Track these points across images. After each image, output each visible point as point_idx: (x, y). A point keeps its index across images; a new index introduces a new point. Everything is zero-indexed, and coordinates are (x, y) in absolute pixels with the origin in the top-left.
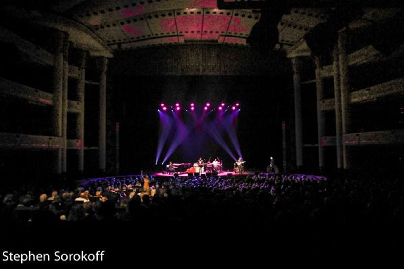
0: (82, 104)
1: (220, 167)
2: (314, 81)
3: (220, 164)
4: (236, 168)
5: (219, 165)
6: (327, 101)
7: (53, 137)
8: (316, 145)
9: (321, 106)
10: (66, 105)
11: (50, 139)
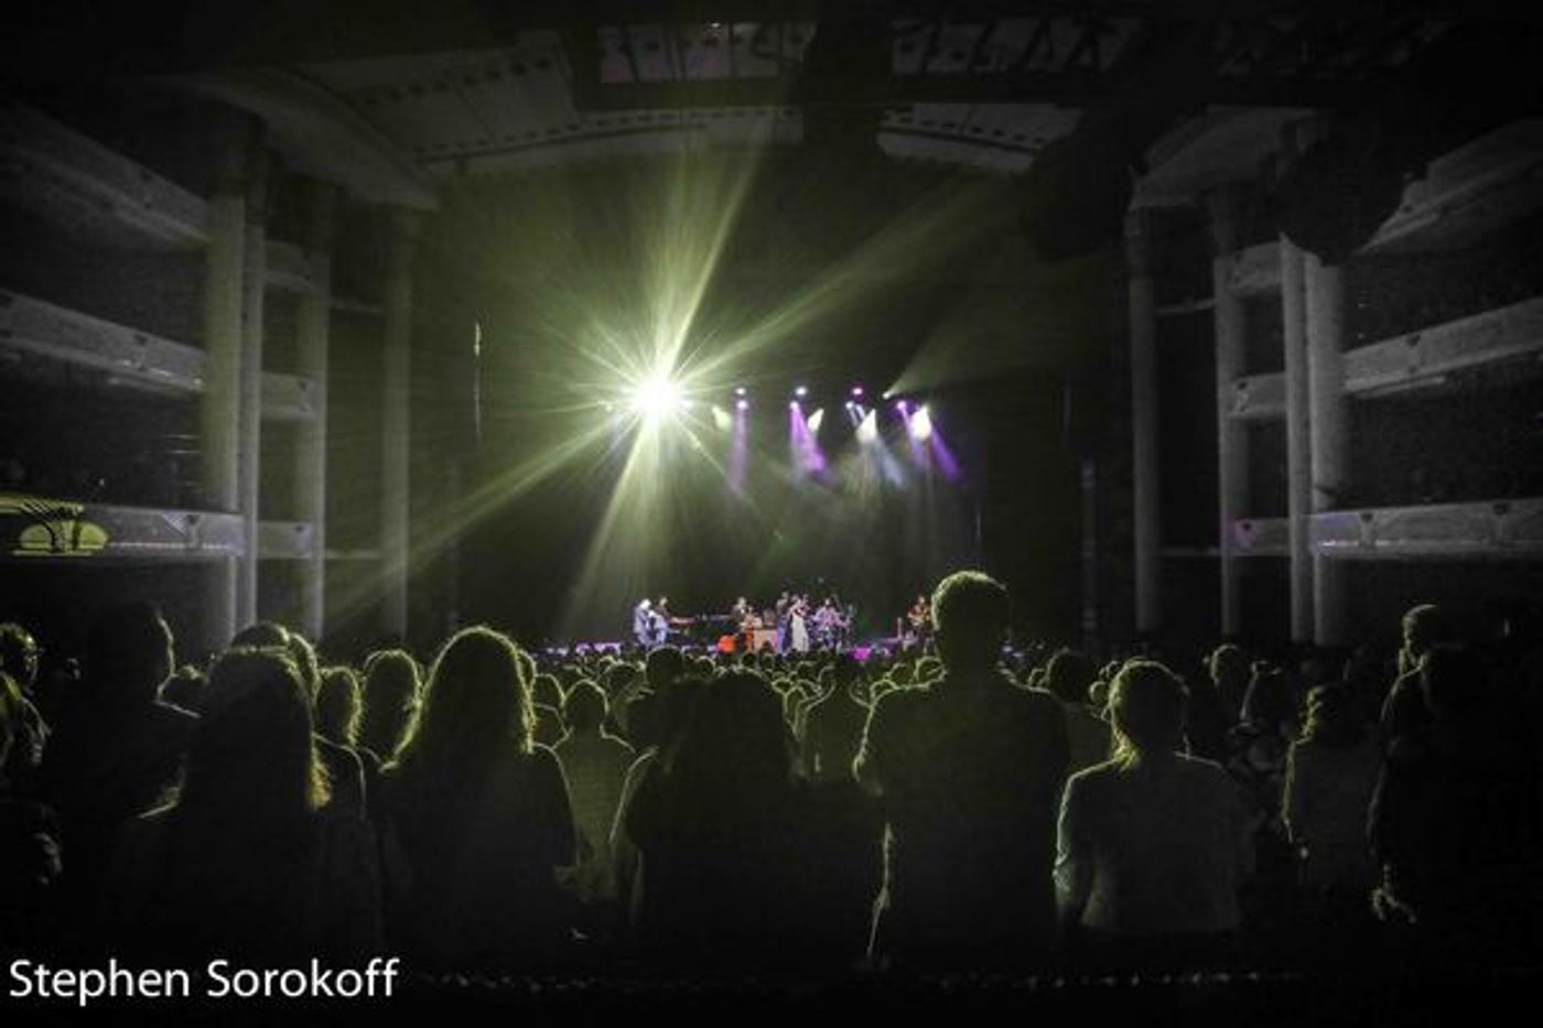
0: (319, 386)
1: (844, 630)
2: (1203, 305)
3: (843, 619)
4: (904, 634)
5: (840, 623)
6: (1257, 382)
7: (203, 516)
8: (1212, 552)
9: (1236, 401)
10: (256, 392)
11: (192, 520)
